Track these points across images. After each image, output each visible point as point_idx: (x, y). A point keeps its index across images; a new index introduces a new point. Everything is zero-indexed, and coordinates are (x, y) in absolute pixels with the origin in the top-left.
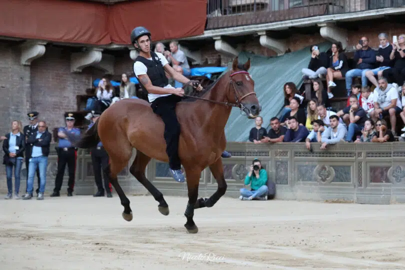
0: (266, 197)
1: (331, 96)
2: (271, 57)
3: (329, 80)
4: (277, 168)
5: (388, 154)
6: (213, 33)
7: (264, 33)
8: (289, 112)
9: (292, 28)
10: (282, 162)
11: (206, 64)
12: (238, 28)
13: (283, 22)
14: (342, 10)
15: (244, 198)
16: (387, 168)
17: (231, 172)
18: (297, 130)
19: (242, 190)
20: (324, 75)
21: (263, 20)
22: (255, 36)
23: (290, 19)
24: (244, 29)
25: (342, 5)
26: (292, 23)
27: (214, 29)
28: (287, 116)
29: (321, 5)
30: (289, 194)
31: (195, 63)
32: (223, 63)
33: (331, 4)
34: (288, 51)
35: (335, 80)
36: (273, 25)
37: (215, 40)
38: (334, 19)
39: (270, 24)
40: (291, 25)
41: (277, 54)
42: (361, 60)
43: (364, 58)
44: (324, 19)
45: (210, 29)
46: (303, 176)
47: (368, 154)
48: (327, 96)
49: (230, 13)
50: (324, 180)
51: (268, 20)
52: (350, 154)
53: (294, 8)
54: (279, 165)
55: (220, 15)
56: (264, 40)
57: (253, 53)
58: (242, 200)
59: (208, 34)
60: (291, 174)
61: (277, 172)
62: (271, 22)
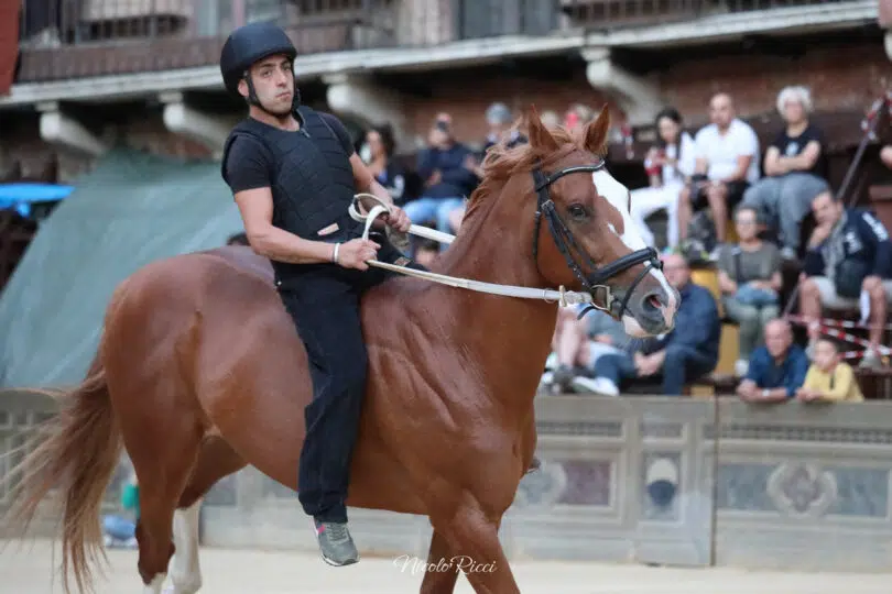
2: (196, 162)
6: (35, 92)
7: (178, 97)
11: (16, 177)
12: (107, 79)
14: (389, 40)
15: (117, 543)
19: (110, 521)
21: (175, 61)
22: (150, 104)
24: (120, 84)
27: (40, 81)
29: (332, 24)
30: (240, 533)
32: (63, 175)
33: (358, 22)
36: (200, 77)
37: (42, 113)
38: (367, 64)
39: (194, 73)
41: (210, 153)
42: (437, 177)
43: (445, 169)
44: (338, 62)
45: (28, 82)
49: (84, 39)
51: (189, 61)
55: (56, 44)
56: (175, 116)
57: (146, 150)
58: (112, 547)
59: (21, 95)
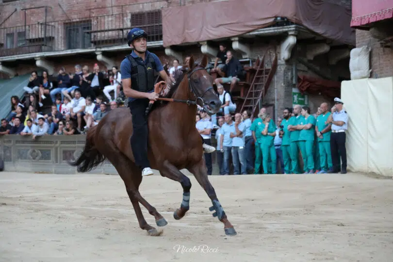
1: (41, 105)
2: (5, 79)
3: (41, 95)
4: (5, 151)
5: (74, 142)
8: (15, 115)
9: (19, 60)
10: (8, 147)
13: (12, 56)
14: (51, 50)
16: (73, 152)
18: (18, 126)
20: (38, 91)
23: (16, 54)
25: (50, 45)
28: (14, 117)
29: (37, 45)
30: (12, 168)
33: (43, 45)
34: (17, 75)
35: (45, 95)
38: (45, 55)
39: (4, 57)
40: (17, 58)
41: (9, 77)
42: (61, 82)
43: (63, 80)
44: (38, 55)
46: (21, 156)
47: (62, 142)
48: (39, 105)
50: (34, 159)
52: (51, 142)
53: (20, 47)
54: (6, 149)
60: (13, 155)
61: (5, 154)
62: (4, 56)
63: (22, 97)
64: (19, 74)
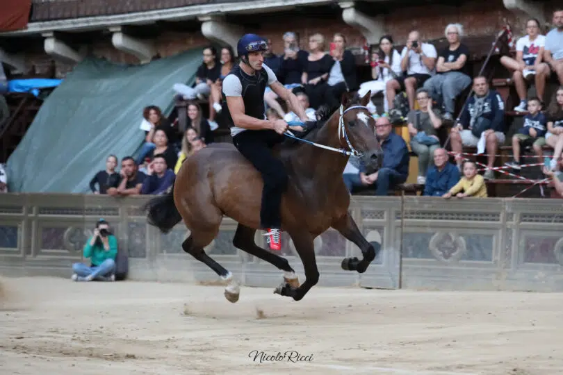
0: (113, 277)
1: (214, 126)
2: (131, 65)
3: (213, 102)
4: (130, 233)
6: (41, 26)
7: (119, 29)
8: (152, 149)
9: (161, 23)
10: (137, 224)
11: (32, 75)
12: (80, 20)
13: (146, 13)
15: (80, 278)
17: (62, 237)
18: (162, 175)
19: (76, 266)
20: (206, 95)
21: (118, 9)
22: (104, 32)
23: (156, 9)
24: (87, 22)
26: (160, 14)
27: (43, 20)
28: (149, 156)
30: (148, 273)
31: (16, 72)
32: (59, 74)
34: (157, 57)
36: (131, 18)
37: (45, 38)
38: (222, 10)
39: (127, 15)
40: (157, 17)
41: (139, 61)
44: (206, 9)
45: (36, 21)
46: (169, 245)
48: (208, 126)
51: (125, 9)
54: (133, 229)
56: (118, 40)
57: (104, 58)
58: (77, 280)
59: (33, 28)
60: (151, 243)
61: (130, 239)
62: (129, 12)
63: (170, 107)
64: (163, 54)
